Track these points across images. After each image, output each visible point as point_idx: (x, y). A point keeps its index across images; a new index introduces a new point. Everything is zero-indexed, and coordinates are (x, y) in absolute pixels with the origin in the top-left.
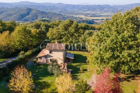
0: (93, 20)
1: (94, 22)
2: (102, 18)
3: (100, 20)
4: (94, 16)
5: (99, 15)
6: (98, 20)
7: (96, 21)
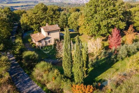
0: (11, 7)
1: (14, 9)
2: (21, 5)
3: (19, 7)
4: (11, 3)
5: (16, 2)
6: (18, 7)
7: (15, 8)
